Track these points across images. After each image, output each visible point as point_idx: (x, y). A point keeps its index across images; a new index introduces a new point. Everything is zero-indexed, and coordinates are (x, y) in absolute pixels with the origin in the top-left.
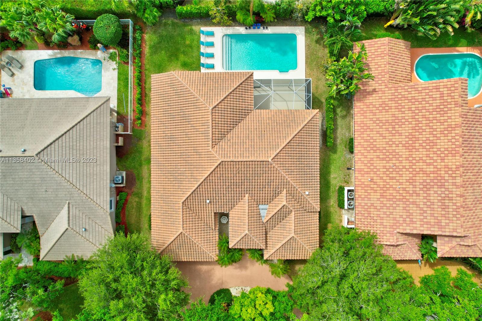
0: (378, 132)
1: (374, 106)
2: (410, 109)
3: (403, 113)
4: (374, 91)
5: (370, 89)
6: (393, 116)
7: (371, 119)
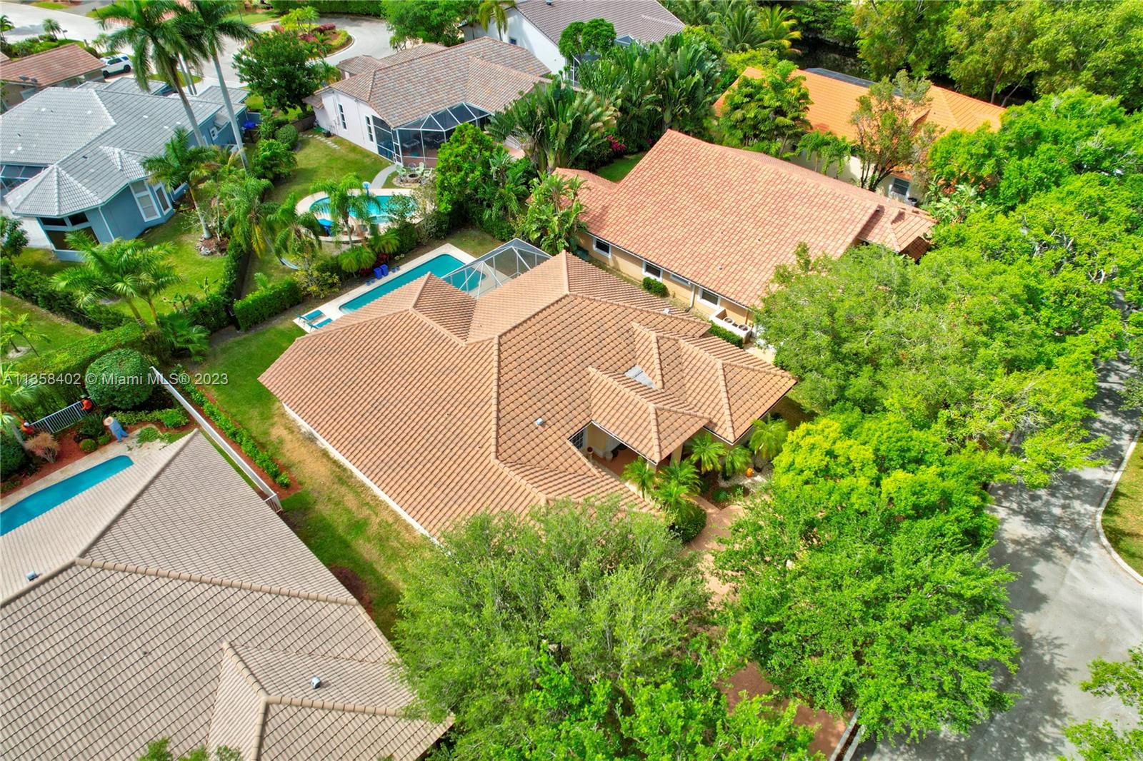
0: (660, 229)
1: (624, 217)
2: (662, 185)
3: (660, 192)
4: (605, 208)
5: (599, 210)
6: (655, 203)
7: (637, 228)
